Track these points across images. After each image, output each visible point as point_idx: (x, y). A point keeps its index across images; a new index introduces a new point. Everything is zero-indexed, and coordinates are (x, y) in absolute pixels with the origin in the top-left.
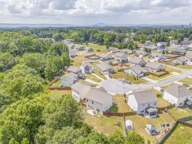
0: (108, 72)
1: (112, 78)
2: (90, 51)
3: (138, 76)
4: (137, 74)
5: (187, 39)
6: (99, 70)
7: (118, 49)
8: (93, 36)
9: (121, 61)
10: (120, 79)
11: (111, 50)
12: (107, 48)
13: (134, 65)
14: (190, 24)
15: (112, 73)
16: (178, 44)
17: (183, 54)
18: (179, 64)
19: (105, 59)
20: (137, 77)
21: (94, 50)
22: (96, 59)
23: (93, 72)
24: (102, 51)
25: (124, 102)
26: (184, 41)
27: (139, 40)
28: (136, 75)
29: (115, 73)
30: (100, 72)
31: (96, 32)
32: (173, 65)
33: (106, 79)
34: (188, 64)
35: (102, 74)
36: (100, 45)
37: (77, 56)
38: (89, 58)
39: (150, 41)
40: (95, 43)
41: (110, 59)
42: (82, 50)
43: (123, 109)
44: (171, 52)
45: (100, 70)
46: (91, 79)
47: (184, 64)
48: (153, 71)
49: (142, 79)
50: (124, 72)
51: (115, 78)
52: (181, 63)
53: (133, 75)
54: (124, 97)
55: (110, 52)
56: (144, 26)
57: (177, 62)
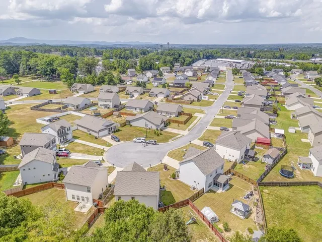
0: (106, 132)
1: (119, 141)
2: (35, 95)
3: (159, 129)
4: (156, 125)
5: (179, 64)
6: (86, 131)
7: (92, 86)
8: (28, 63)
9: (111, 107)
10: (135, 140)
11: (80, 88)
12: (70, 85)
13: (138, 110)
14: (168, 43)
15: (114, 132)
16: (170, 72)
17: (189, 86)
18: (194, 101)
19: (80, 107)
20: (157, 130)
21: (41, 92)
22: (60, 109)
23: (74, 137)
24: (60, 92)
25: (172, 179)
26: (175, 67)
27: (115, 68)
28: (154, 128)
29: (119, 131)
30: (90, 134)
31: (31, 55)
32: (187, 103)
33: (110, 145)
34: (203, 99)
35: (96, 138)
36: (48, 80)
37: (9, 108)
38: (44, 110)
39: (133, 70)
40: (35, 78)
41: (90, 106)
42: (12, 94)
43: (180, 191)
44: (172, 85)
45: (89, 130)
46: (80, 152)
47: (199, 100)
48: (170, 117)
49: (166, 132)
50: (131, 126)
51: (126, 140)
52: (196, 99)
53: (150, 129)
54: (164, 170)
55: (78, 93)
56: (103, 44)
57: (190, 98)
